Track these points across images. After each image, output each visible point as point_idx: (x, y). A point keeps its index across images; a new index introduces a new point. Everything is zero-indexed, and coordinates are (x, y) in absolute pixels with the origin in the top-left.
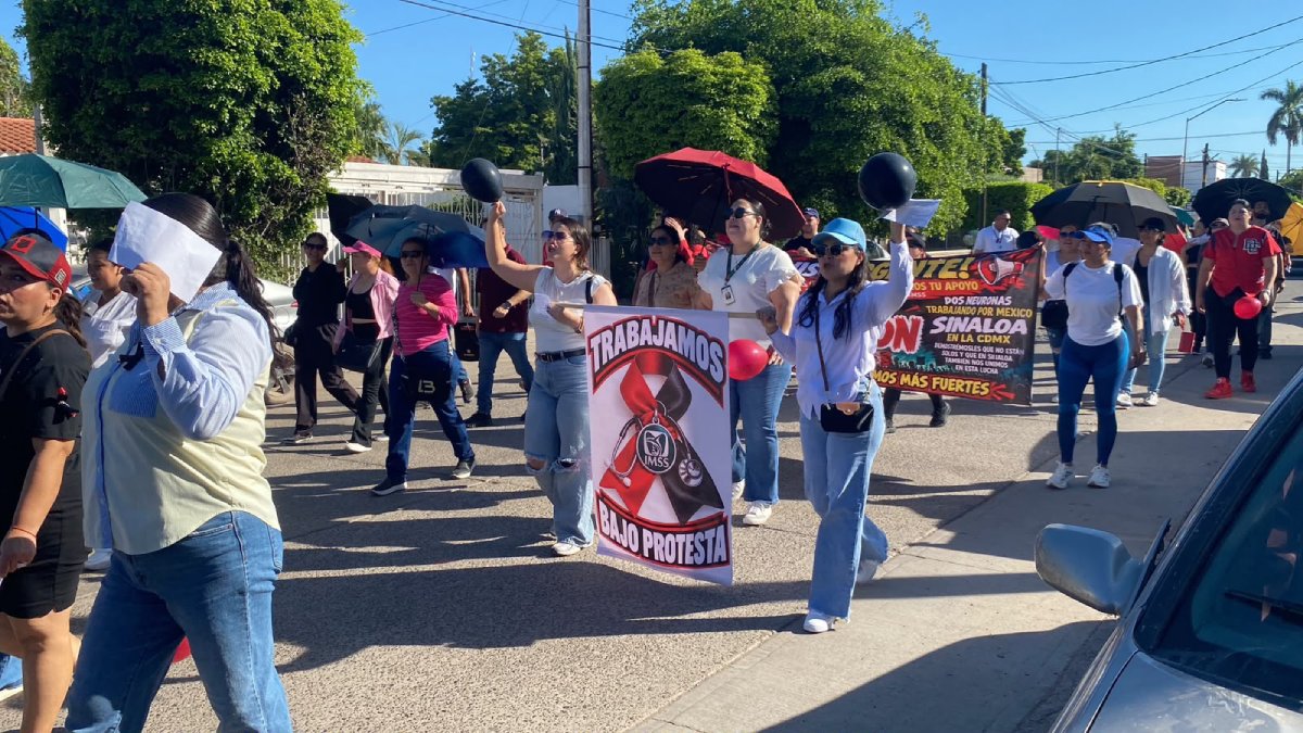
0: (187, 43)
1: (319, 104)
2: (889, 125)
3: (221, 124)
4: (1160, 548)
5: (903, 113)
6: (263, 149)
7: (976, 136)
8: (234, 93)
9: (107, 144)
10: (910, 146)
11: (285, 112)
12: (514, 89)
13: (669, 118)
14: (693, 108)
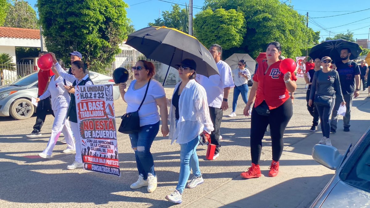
0: (80, 8)
1: (116, 25)
2: (279, 30)
3: (89, 31)
4: (349, 151)
5: (283, 27)
6: (101, 38)
7: (305, 34)
8: (93, 22)
9: (58, 36)
10: (285, 36)
11: (107, 27)
12: (171, 21)
13: (214, 28)
14: (222, 25)
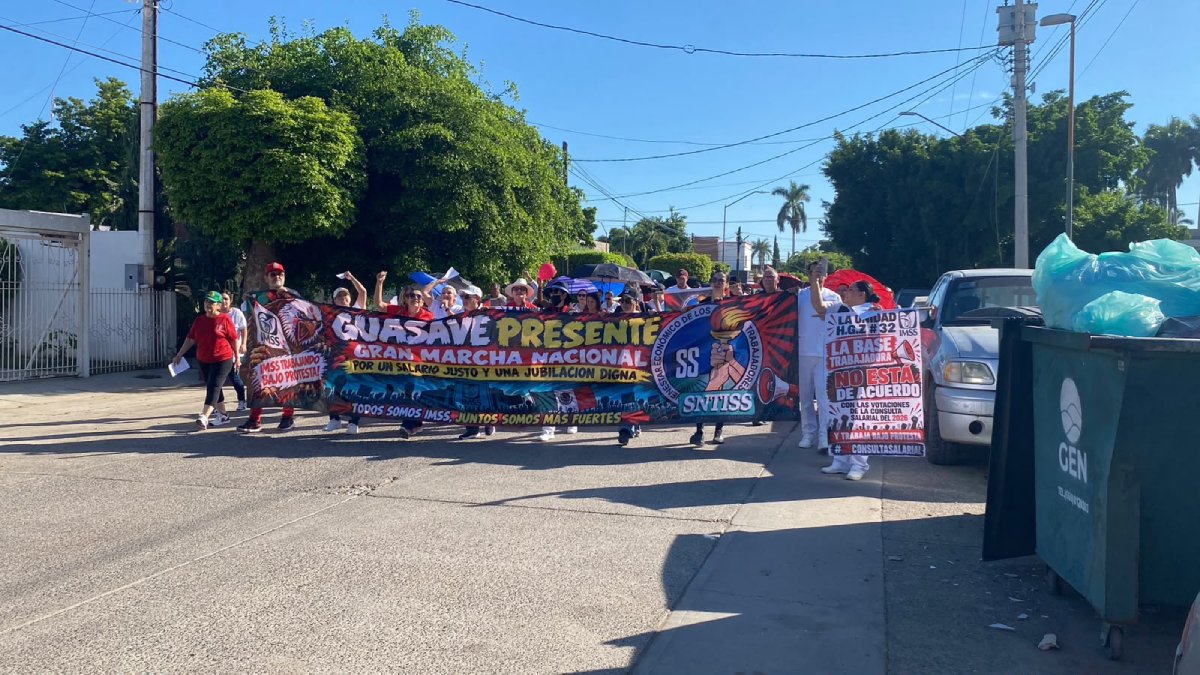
2: (481, 187)
5: (494, 176)
10: (502, 210)
12: (93, 135)
13: (241, 161)
14: (270, 152)
